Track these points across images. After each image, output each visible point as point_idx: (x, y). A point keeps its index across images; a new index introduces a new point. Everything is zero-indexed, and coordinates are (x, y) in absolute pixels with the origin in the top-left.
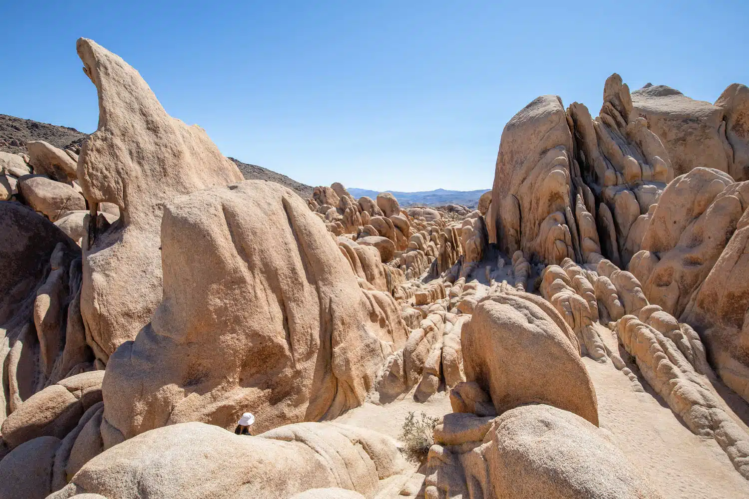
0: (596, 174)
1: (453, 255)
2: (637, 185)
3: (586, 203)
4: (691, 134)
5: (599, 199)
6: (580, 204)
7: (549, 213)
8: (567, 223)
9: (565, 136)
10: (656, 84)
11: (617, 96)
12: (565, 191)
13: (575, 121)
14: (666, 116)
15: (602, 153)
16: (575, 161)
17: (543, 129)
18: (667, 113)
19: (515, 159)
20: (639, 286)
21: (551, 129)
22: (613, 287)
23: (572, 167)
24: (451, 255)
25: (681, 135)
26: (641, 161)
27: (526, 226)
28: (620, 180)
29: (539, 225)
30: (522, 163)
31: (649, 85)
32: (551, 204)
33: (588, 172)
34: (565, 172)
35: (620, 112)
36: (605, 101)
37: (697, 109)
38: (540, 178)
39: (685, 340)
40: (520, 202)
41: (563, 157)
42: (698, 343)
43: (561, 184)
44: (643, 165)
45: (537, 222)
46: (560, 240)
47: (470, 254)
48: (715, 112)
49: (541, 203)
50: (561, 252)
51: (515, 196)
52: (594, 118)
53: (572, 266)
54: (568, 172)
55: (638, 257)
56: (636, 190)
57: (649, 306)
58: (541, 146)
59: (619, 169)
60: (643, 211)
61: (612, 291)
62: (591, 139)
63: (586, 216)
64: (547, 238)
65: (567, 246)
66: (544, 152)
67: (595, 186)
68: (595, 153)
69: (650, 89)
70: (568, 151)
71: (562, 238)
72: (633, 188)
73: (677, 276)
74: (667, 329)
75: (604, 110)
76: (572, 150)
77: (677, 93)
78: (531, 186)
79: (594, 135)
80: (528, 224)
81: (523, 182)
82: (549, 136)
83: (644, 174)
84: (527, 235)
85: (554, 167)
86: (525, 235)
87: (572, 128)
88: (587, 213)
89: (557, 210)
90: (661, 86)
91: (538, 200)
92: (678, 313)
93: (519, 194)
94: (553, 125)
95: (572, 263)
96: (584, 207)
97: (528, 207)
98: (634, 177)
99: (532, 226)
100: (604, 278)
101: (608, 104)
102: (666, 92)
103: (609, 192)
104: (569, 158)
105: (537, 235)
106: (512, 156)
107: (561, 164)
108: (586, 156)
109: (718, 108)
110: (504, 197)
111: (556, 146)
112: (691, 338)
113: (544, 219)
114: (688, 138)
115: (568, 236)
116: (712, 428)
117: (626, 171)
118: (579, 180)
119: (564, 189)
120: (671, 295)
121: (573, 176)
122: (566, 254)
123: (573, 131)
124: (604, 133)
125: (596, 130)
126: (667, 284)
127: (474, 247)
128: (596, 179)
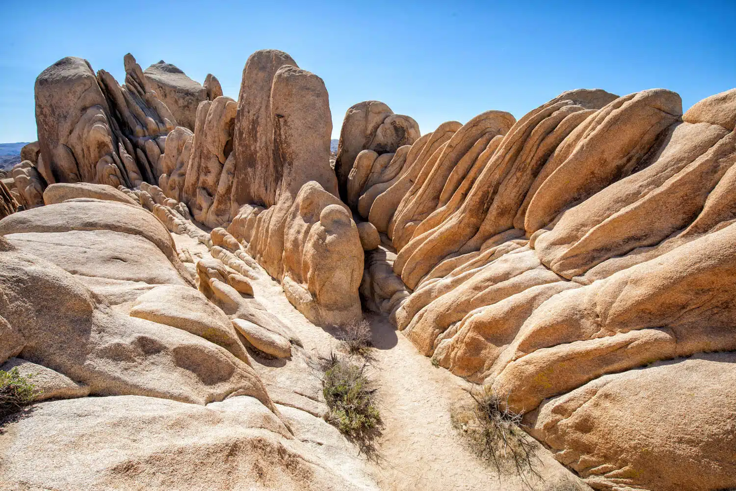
0: (131, 128)
1: (9, 207)
2: (158, 136)
3: (126, 149)
4: (191, 103)
5: (135, 146)
6: (122, 149)
7: (100, 157)
8: (115, 163)
9: (100, 97)
10: (167, 62)
11: (134, 70)
12: (109, 141)
13: (106, 85)
14: (175, 89)
15: (132, 113)
16: (113, 118)
17: (79, 89)
18: (175, 87)
19: (57, 113)
20: (161, 191)
21: (85, 90)
22: (149, 195)
23: (111, 122)
24: (6, 207)
25: (186, 103)
26: (157, 121)
27: (84, 170)
28: (147, 133)
29: (95, 167)
30: (65, 117)
31: (162, 62)
32: (100, 150)
33: (125, 127)
34: (105, 126)
35: (139, 84)
36: (127, 74)
37: (193, 87)
38: (86, 130)
39: (181, 209)
40: (73, 150)
41: (101, 114)
42: (186, 209)
43: (104, 135)
44: (159, 124)
45: (93, 166)
46: (112, 174)
47: (33, 199)
48: (202, 91)
49: (92, 150)
50: (115, 182)
51: (66, 146)
52: (121, 85)
53: (124, 189)
54: (107, 126)
55: (162, 178)
56: (157, 140)
57: (167, 199)
58: (80, 105)
59: (144, 125)
60: (162, 152)
61: (149, 197)
62: (121, 101)
63: (127, 157)
64: (102, 175)
65: (119, 178)
66: (84, 109)
67: (131, 137)
68: (127, 113)
69: (163, 65)
70: (104, 109)
71: (113, 173)
72: (155, 138)
73: (177, 182)
74: (173, 206)
75: (127, 80)
76: (108, 109)
77: (182, 72)
78: (80, 138)
79: (123, 100)
80: (86, 168)
81: (70, 133)
82: (85, 97)
83: (161, 129)
84: (87, 176)
85: (95, 122)
86: (85, 177)
87: (105, 91)
88: (128, 155)
89: (106, 154)
90: (171, 65)
91: (88, 148)
92: (180, 200)
93: (69, 143)
94: (87, 87)
95: (123, 187)
96: (126, 152)
97: (82, 155)
98: (154, 131)
99: (90, 169)
100: (144, 192)
101: (129, 76)
102: (173, 70)
103: (141, 141)
104: (107, 116)
105: (95, 174)
106: (53, 110)
107: (101, 120)
108: (121, 114)
109: (204, 88)
110: (55, 147)
111: (93, 105)
112: (183, 207)
113: (97, 162)
114: (190, 106)
115: (118, 170)
116: (185, 230)
117: (149, 127)
118: (119, 133)
119: (108, 139)
120: (176, 193)
121: (114, 130)
122: (118, 182)
123: (106, 93)
124: (130, 98)
125: (123, 95)
126: (174, 189)
127: (36, 192)
128: (132, 132)
